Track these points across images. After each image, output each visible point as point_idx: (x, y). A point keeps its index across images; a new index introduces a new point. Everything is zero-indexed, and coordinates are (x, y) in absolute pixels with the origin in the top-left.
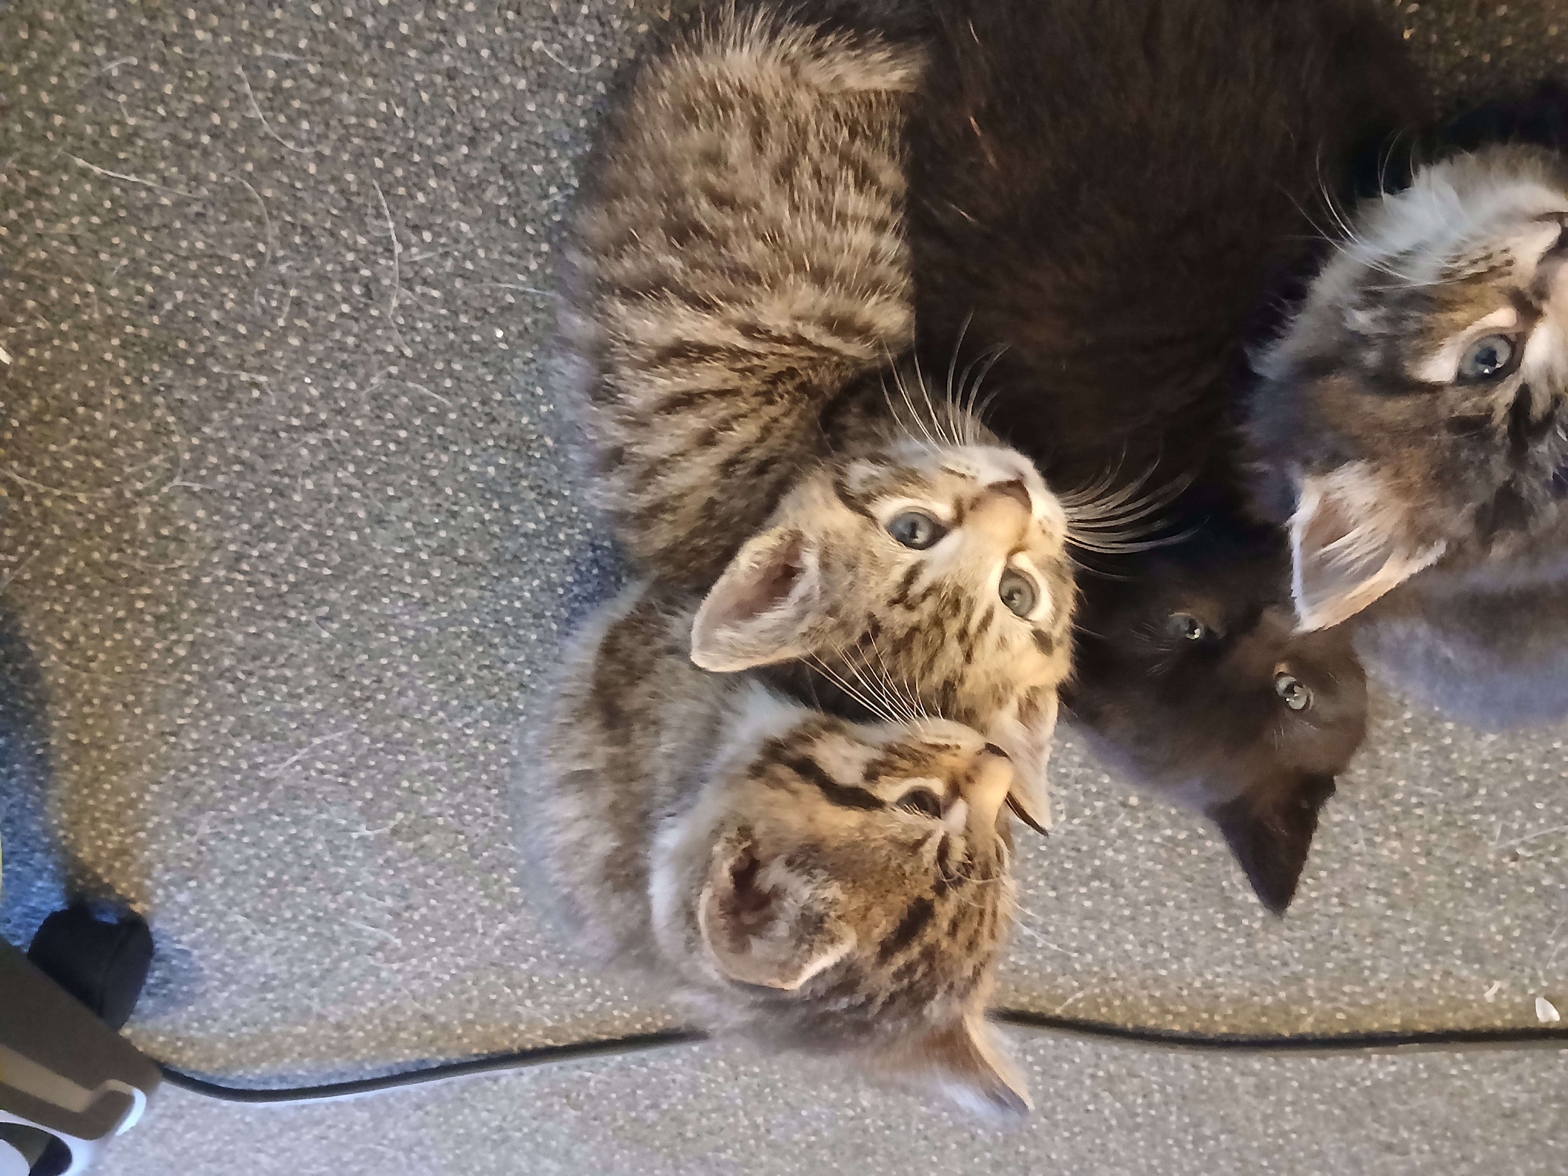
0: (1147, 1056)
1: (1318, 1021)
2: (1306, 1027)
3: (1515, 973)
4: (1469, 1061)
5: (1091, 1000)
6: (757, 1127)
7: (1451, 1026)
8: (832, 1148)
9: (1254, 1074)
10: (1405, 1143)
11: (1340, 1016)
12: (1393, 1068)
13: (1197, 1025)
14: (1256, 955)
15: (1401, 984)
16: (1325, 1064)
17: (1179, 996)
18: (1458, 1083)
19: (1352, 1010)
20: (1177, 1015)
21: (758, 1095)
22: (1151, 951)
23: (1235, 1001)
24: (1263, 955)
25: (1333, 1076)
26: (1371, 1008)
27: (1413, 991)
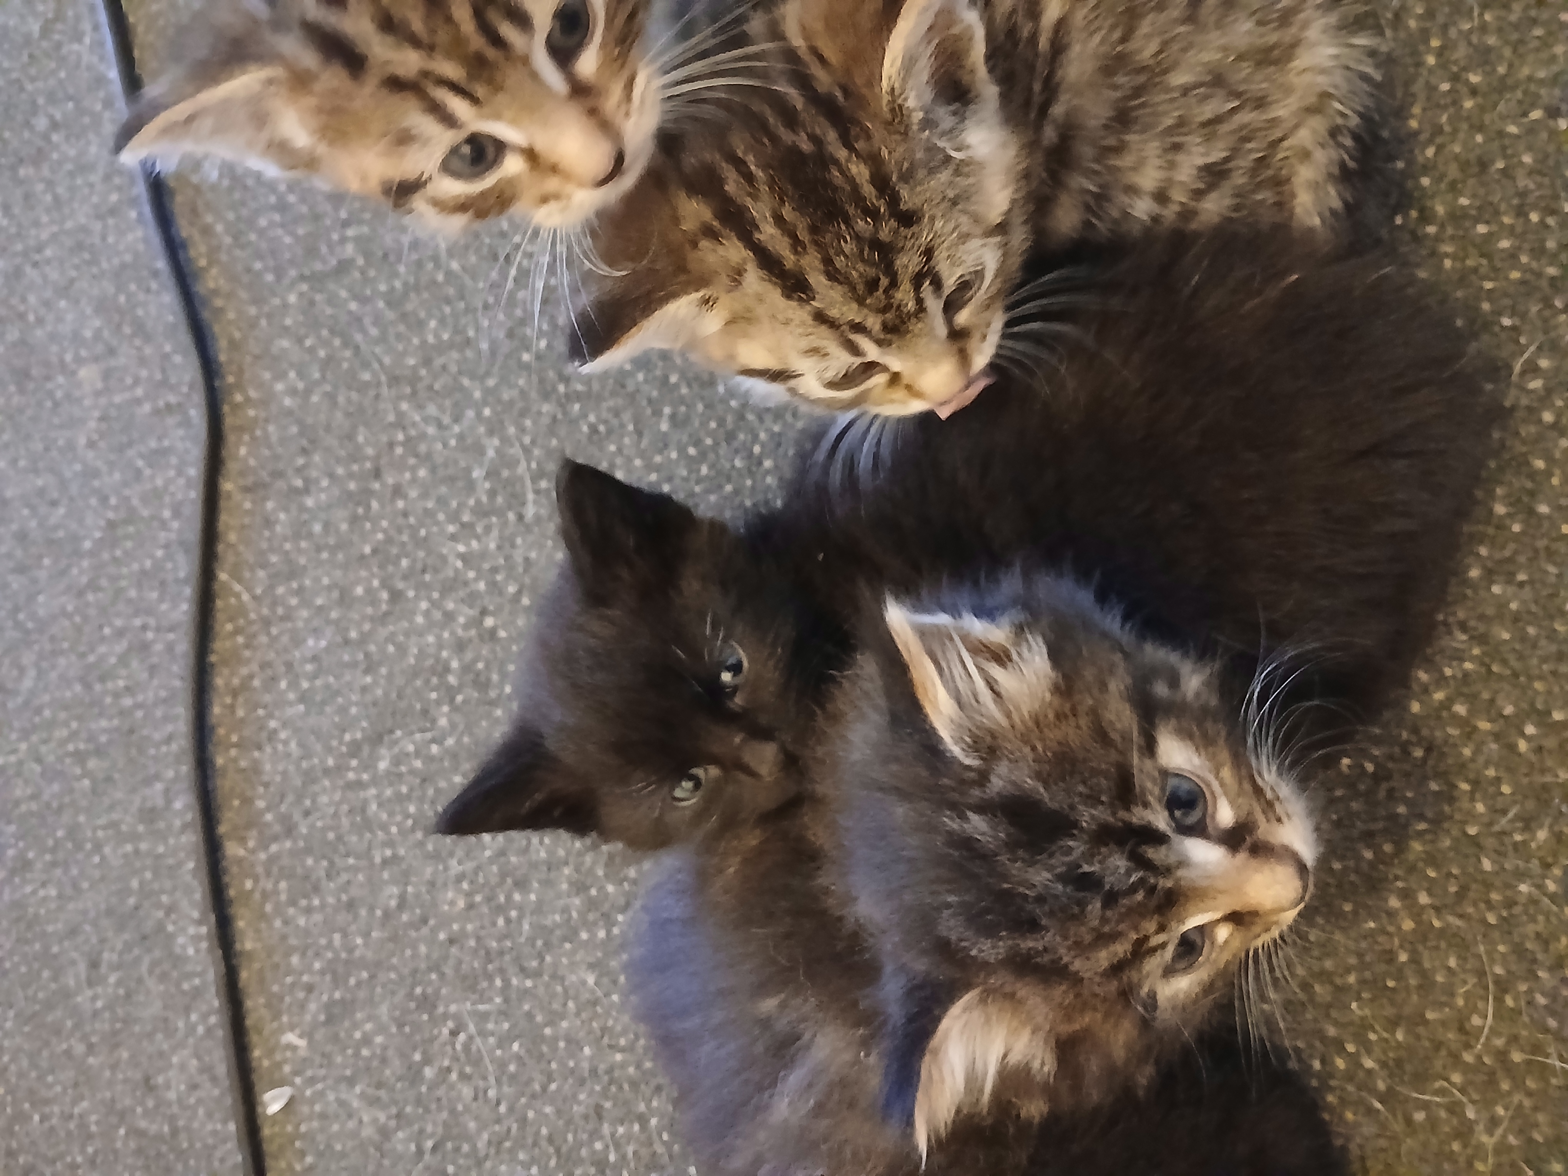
0: (177, 683)
1: (240, 861)
2: (232, 850)
3: (318, 1060)
4: (209, 1031)
5: (242, 610)
6: (39, 249)
7: (249, 1004)
8: (23, 342)
9: (169, 802)
10: (103, 980)
11: (249, 884)
12: (191, 951)
13: (221, 731)
14: (314, 781)
15: (293, 941)
16: (188, 878)
17: (256, 706)
18: (181, 1024)
19: (257, 896)
20: (232, 708)
21: (80, 247)
22: (309, 667)
23: (256, 769)
24: (316, 788)
25: (175, 889)
26: (262, 916)
27: (288, 955)
